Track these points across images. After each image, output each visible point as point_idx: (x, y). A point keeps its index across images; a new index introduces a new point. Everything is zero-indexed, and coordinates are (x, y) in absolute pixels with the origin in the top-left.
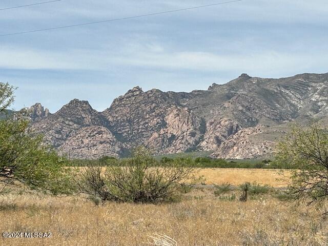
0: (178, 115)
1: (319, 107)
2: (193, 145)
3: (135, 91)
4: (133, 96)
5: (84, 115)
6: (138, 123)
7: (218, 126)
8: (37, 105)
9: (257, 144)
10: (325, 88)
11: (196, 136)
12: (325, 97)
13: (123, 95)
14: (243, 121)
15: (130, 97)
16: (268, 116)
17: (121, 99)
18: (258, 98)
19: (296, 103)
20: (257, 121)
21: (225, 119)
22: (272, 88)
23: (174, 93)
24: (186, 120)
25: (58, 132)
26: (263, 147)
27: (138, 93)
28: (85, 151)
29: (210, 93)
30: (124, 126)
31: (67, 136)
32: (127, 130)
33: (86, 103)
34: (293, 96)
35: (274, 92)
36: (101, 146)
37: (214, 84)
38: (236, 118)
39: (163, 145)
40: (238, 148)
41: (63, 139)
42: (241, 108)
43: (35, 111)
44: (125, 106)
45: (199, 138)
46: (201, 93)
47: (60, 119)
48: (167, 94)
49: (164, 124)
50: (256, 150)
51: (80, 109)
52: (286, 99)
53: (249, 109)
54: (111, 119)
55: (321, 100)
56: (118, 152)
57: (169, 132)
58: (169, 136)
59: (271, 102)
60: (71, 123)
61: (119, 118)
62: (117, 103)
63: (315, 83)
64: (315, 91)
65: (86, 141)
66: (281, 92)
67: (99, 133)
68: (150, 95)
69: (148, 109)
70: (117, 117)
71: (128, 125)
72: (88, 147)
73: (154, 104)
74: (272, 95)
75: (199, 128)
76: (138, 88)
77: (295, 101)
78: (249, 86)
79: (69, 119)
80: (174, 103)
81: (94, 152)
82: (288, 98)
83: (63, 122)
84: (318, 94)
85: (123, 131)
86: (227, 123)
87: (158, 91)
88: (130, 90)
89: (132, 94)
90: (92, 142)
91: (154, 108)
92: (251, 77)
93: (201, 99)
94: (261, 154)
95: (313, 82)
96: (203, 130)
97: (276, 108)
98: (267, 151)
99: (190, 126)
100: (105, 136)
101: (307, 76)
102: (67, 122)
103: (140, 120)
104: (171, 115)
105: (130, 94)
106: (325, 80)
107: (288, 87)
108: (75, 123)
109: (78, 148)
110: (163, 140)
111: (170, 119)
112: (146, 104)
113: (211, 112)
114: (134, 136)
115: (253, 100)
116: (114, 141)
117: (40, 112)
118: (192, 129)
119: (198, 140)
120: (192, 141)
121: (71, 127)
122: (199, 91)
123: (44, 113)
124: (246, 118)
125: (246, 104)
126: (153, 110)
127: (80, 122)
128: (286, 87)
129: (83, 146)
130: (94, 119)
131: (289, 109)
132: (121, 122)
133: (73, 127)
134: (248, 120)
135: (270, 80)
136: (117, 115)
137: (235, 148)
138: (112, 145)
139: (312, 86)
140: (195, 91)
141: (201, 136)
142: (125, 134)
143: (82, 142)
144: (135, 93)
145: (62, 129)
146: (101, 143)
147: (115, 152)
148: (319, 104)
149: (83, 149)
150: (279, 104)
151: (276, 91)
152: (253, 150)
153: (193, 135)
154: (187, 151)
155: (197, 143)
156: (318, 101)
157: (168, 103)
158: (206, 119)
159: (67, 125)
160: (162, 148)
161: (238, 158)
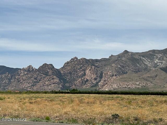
0: (90, 70)
1: (158, 65)
2: (95, 84)
3: (75, 59)
4: (73, 61)
5: (48, 71)
6: (74, 74)
7: (107, 75)
8: (30, 66)
9: (116, 83)
10: (161, 56)
11: (97, 80)
12: (161, 61)
13: (69, 61)
14: (120, 73)
15: (72, 62)
16: (132, 70)
17: (68, 63)
18: (129, 61)
19: (148, 64)
20: (127, 73)
21: (110, 71)
22: (137, 57)
23: (92, 60)
24: (93, 72)
25: (36, 79)
26: (119, 85)
27: (76, 60)
28: (46, 87)
29: (109, 59)
30: (68, 75)
31: (39, 81)
32: (69, 77)
33: (51, 65)
34: (146, 60)
35: (137, 58)
36: (53, 85)
37: (112, 55)
38: (116, 71)
39: (82, 84)
40: (107, 85)
41: (37, 82)
42: (119, 66)
43: (29, 69)
44: (69, 66)
45: (99, 81)
46: (105, 60)
47: (38, 73)
48: (89, 60)
49: (85, 74)
50: (115, 86)
51: (47, 68)
52: (143, 62)
53: (123, 67)
54: (62, 72)
55: (159, 62)
56: (61, 88)
57: (86, 78)
58: (86, 80)
59: (135, 63)
60: (42, 75)
61: (66, 72)
62: (66, 65)
63: (158, 54)
64: (157, 58)
65: (47, 83)
66: (141, 59)
67: (53, 79)
68: (81, 61)
69: (79, 67)
70: (65, 71)
71: (69, 75)
72: (48, 85)
73: (82, 65)
74: (136, 60)
75: (99, 76)
76: (76, 57)
77: (147, 63)
78: (127, 56)
79: (41, 72)
80: (91, 64)
81: (50, 88)
82: (144, 61)
83: (38, 74)
84: (158, 59)
85: (67, 78)
86: (111, 73)
87: (84, 59)
88: (72, 59)
89: (73, 60)
90: (49, 83)
91: (82, 67)
92: (129, 52)
93: (105, 62)
94: (117, 88)
95: (156, 54)
96: (101, 77)
97: (137, 66)
98: (120, 87)
99: (95, 75)
100: (55, 80)
101: (154, 51)
102: (40, 74)
103: (75, 73)
104: (88, 70)
105: (72, 60)
106: (162, 53)
107: (144, 56)
108: (44, 74)
109: (43, 86)
110: (82, 82)
111: (87, 72)
112: (78, 65)
113: (106, 68)
114: (71, 80)
115: (126, 63)
116: (59, 83)
117: (31, 69)
118: (95, 77)
119: (98, 82)
120: (94, 82)
121: (41, 76)
122: (104, 59)
123: (33, 70)
124: (121, 71)
125: (122, 64)
126: (81, 68)
127: (47, 74)
128: (143, 56)
129: (45, 85)
130: (53, 72)
131: (143, 67)
132: (67, 74)
133: (43, 76)
134: (122, 72)
135: (137, 53)
136: (65, 70)
137: (106, 85)
138: (58, 85)
139: (156, 56)
140: (103, 59)
141: (100, 80)
142: (68, 79)
143: (45, 83)
144: (74, 60)
145: (37, 77)
146: (53, 84)
147: (59, 88)
148: (158, 64)
149: (45, 87)
150: (139, 64)
151: (138, 58)
152: (114, 86)
153: (95, 79)
154: (92, 87)
155: (97, 83)
156: (157, 63)
157: (88, 64)
158: (103, 72)
159: (40, 75)
160: (81, 86)
161: (106, 90)
